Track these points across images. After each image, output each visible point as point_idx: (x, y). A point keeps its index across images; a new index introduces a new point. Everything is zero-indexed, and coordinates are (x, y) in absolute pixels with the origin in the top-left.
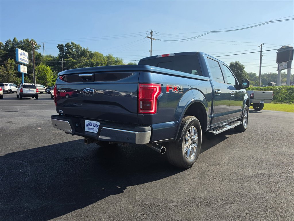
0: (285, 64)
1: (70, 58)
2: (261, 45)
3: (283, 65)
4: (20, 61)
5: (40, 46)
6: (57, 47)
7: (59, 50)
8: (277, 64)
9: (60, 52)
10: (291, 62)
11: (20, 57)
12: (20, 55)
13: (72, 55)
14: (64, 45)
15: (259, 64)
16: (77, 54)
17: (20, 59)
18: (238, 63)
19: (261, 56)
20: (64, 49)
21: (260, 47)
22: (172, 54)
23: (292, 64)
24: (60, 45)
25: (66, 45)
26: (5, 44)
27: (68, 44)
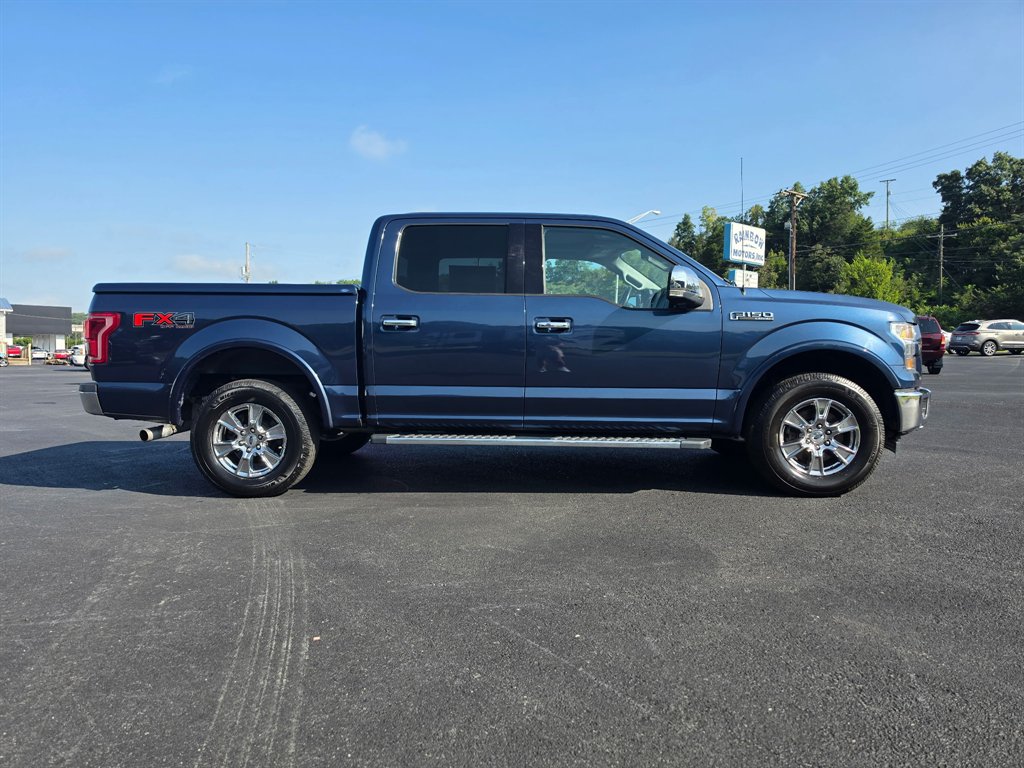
1: (979, 216)
4: (733, 257)
5: (869, 194)
6: (935, 184)
7: (939, 197)
9: (944, 204)
11: (735, 246)
12: (736, 240)
13: (992, 205)
14: (963, 174)
16: (1016, 198)
17: (736, 252)
20: (961, 189)
24: (945, 177)
25: (970, 173)
26: (768, 210)
27: (979, 164)
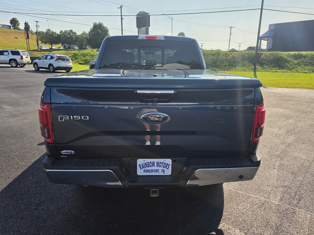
0: (143, 29)
2: (121, 7)
3: (143, 31)
8: (137, 29)
10: (148, 28)
15: (121, 27)
18: (101, 25)
19: (122, 19)
21: (120, 8)
22: (160, 36)
23: (149, 31)
